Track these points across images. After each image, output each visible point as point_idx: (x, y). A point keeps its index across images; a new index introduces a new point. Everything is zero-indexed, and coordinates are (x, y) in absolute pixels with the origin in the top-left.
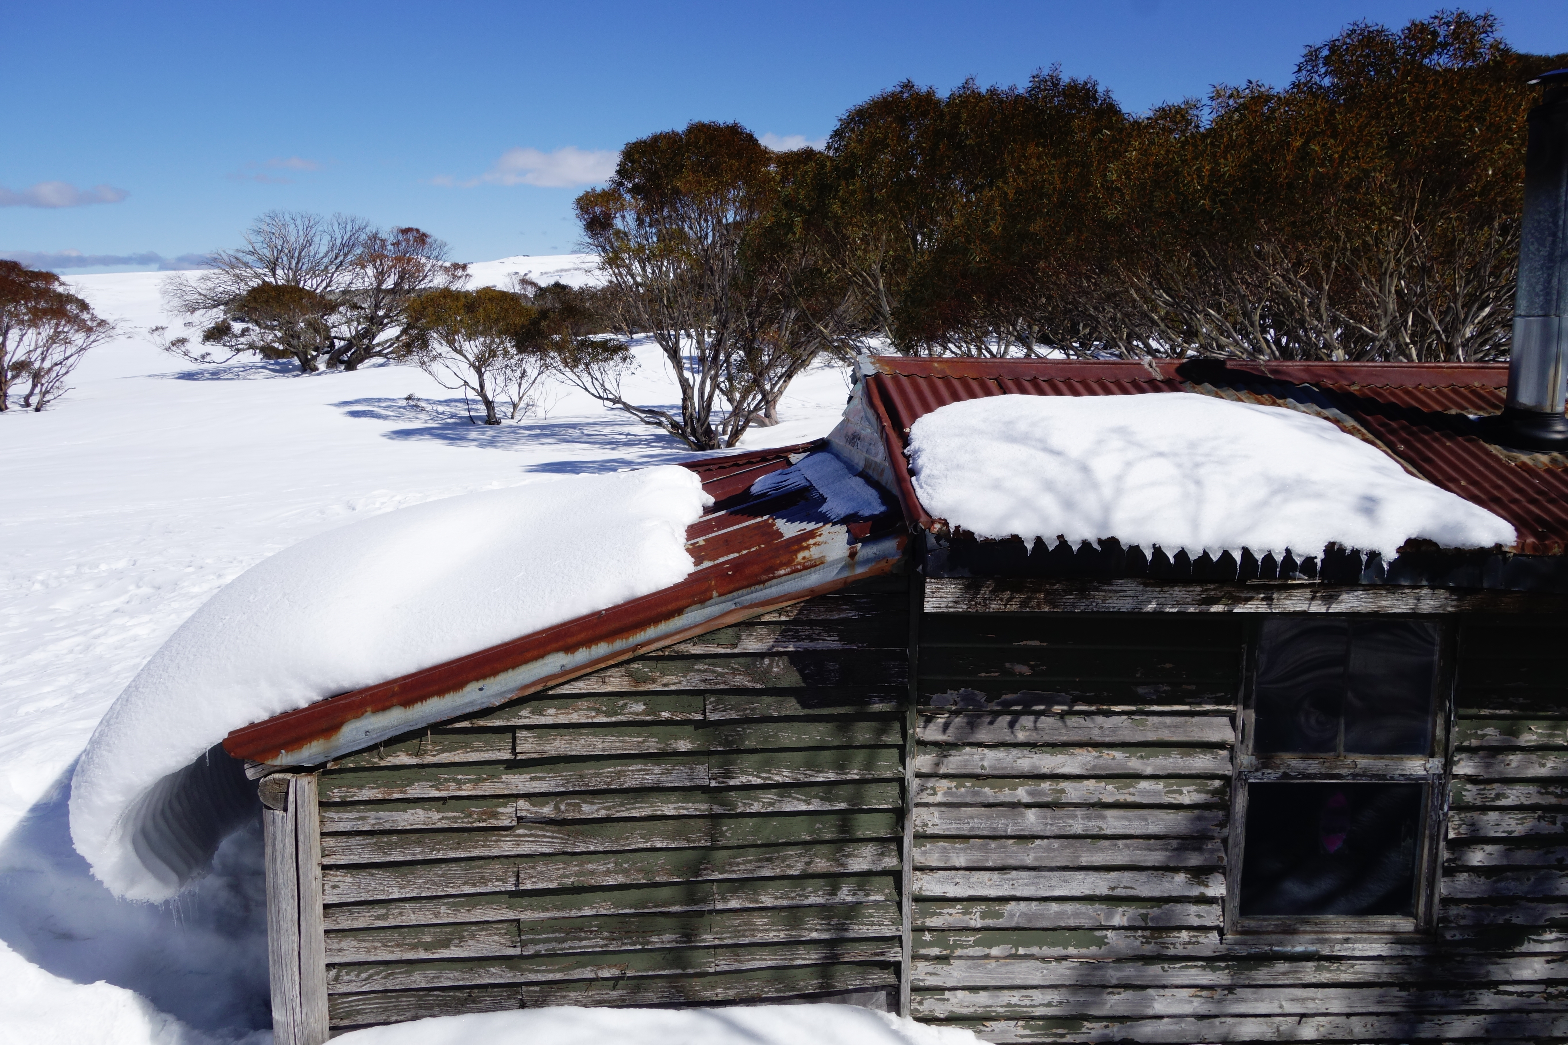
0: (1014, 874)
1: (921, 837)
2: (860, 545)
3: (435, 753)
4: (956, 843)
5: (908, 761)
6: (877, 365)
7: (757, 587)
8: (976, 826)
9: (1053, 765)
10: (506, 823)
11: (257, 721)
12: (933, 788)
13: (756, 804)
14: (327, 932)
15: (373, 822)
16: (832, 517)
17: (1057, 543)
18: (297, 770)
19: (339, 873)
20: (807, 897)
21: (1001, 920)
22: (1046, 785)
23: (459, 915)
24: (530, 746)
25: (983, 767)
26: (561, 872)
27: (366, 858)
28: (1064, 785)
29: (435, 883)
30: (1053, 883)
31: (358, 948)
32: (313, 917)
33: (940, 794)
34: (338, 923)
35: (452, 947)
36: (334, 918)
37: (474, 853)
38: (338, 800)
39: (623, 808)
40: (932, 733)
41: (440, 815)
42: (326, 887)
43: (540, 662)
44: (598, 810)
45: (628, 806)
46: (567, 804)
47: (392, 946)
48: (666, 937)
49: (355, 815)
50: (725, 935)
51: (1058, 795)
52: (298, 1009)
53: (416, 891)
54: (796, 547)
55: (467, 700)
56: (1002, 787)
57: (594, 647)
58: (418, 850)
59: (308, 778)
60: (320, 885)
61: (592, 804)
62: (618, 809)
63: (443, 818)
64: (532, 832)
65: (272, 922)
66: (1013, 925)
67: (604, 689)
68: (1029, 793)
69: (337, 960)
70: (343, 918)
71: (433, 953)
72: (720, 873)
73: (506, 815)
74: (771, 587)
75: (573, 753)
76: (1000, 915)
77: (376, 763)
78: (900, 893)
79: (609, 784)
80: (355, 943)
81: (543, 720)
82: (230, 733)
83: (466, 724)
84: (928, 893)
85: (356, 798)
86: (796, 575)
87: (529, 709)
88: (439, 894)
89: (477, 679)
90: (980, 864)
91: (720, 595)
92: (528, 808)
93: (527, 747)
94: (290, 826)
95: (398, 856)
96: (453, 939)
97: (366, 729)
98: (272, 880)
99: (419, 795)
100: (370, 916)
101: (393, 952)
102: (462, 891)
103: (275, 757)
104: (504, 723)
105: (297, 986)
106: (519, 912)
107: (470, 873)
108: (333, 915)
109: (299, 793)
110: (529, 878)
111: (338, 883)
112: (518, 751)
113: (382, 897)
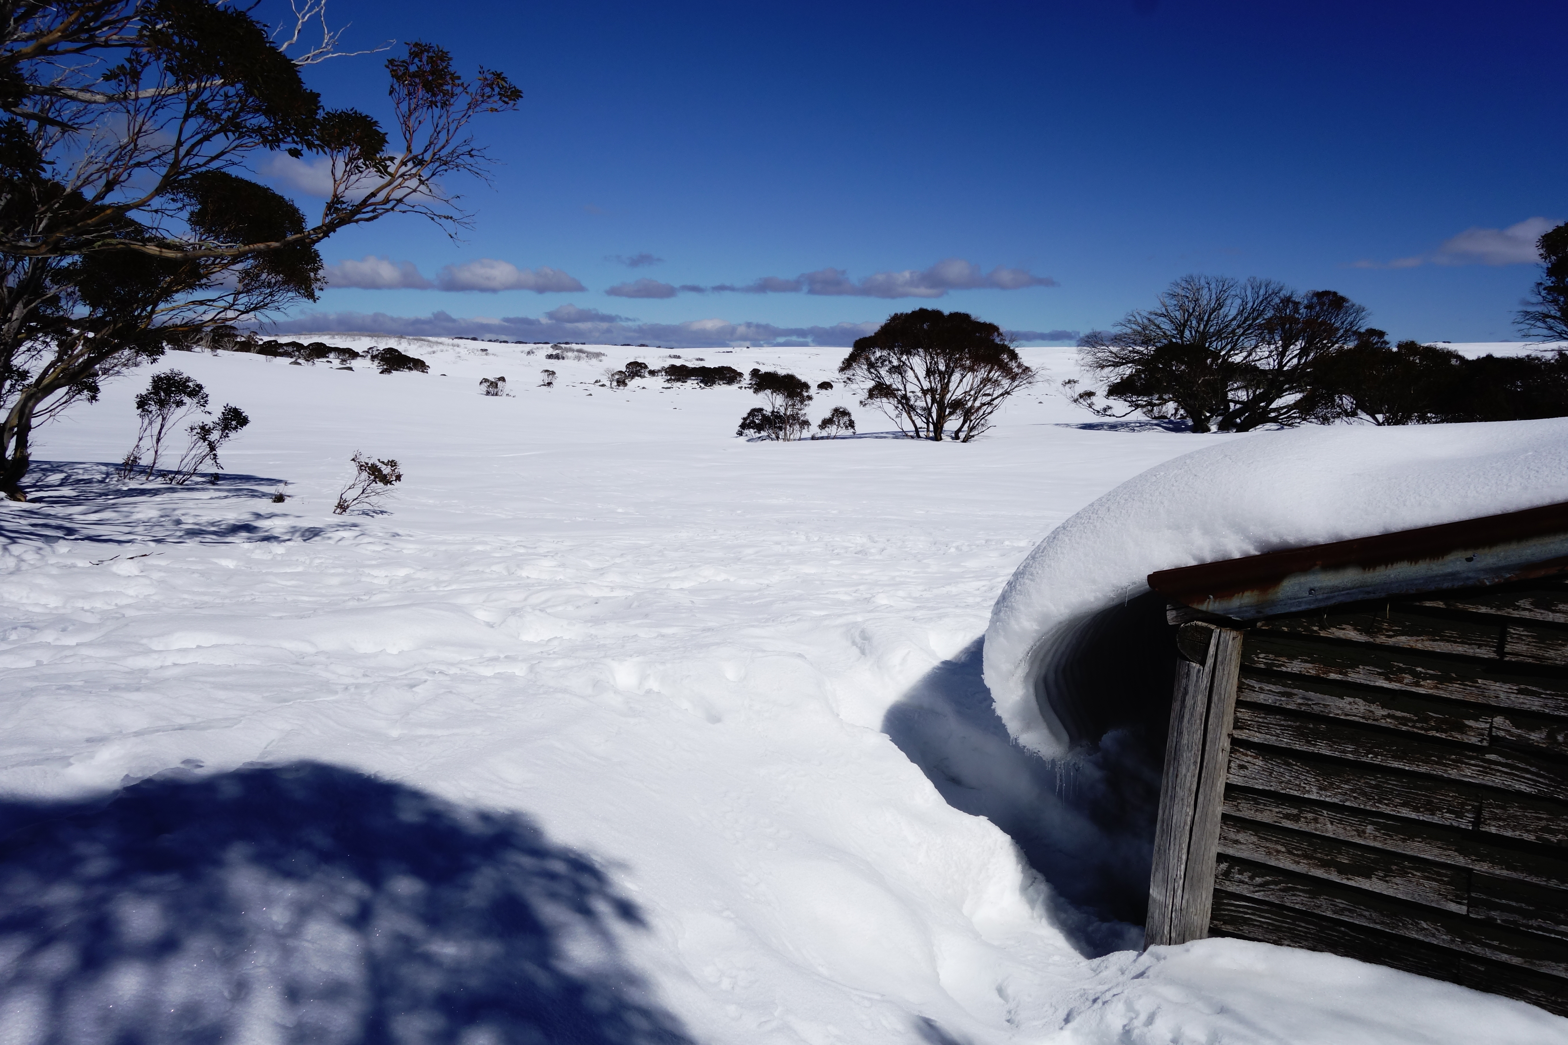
3: (1391, 633)
10: (1473, 740)
11: (1184, 567)
14: (1225, 817)
15: (1300, 701)
18: (1224, 622)
19: (1249, 753)
23: (1389, 842)
24: (1525, 648)
26: (1543, 823)
27: (1284, 741)
29: (1364, 794)
31: (1258, 846)
32: (1213, 794)
34: (1239, 810)
35: (1374, 879)
36: (1235, 803)
37: (1424, 769)
38: (1262, 666)
41: (1385, 712)
42: (1232, 764)
47: (1298, 855)
49: (1279, 688)
52: (1179, 892)
53: (1340, 797)
55: (1449, 570)
58: (1350, 748)
59: (1233, 634)
60: (1227, 760)
63: (1389, 716)
64: (1509, 761)
65: (1168, 787)
69: (1231, 852)
70: (1246, 806)
71: (1348, 879)
73: (1475, 730)
77: (1315, 631)
80: (1254, 839)
81: (1550, 617)
85: (1284, 669)
87: (1529, 599)
88: (1368, 808)
89: (1466, 548)
92: (1509, 728)
93: (1521, 648)
94: (1205, 682)
95: (1323, 749)
96: (1377, 870)
97: (1312, 586)
98: (1175, 740)
99: (1363, 681)
100: (1277, 813)
101: (1299, 863)
102: (1399, 812)
103: (1202, 601)
104: (1493, 611)
105: (1183, 867)
106: (1473, 861)
107: (1413, 793)
108: (1235, 799)
109: (1221, 647)
110: (1495, 819)
111: (1247, 764)
112: (1506, 650)
113: (1296, 793)
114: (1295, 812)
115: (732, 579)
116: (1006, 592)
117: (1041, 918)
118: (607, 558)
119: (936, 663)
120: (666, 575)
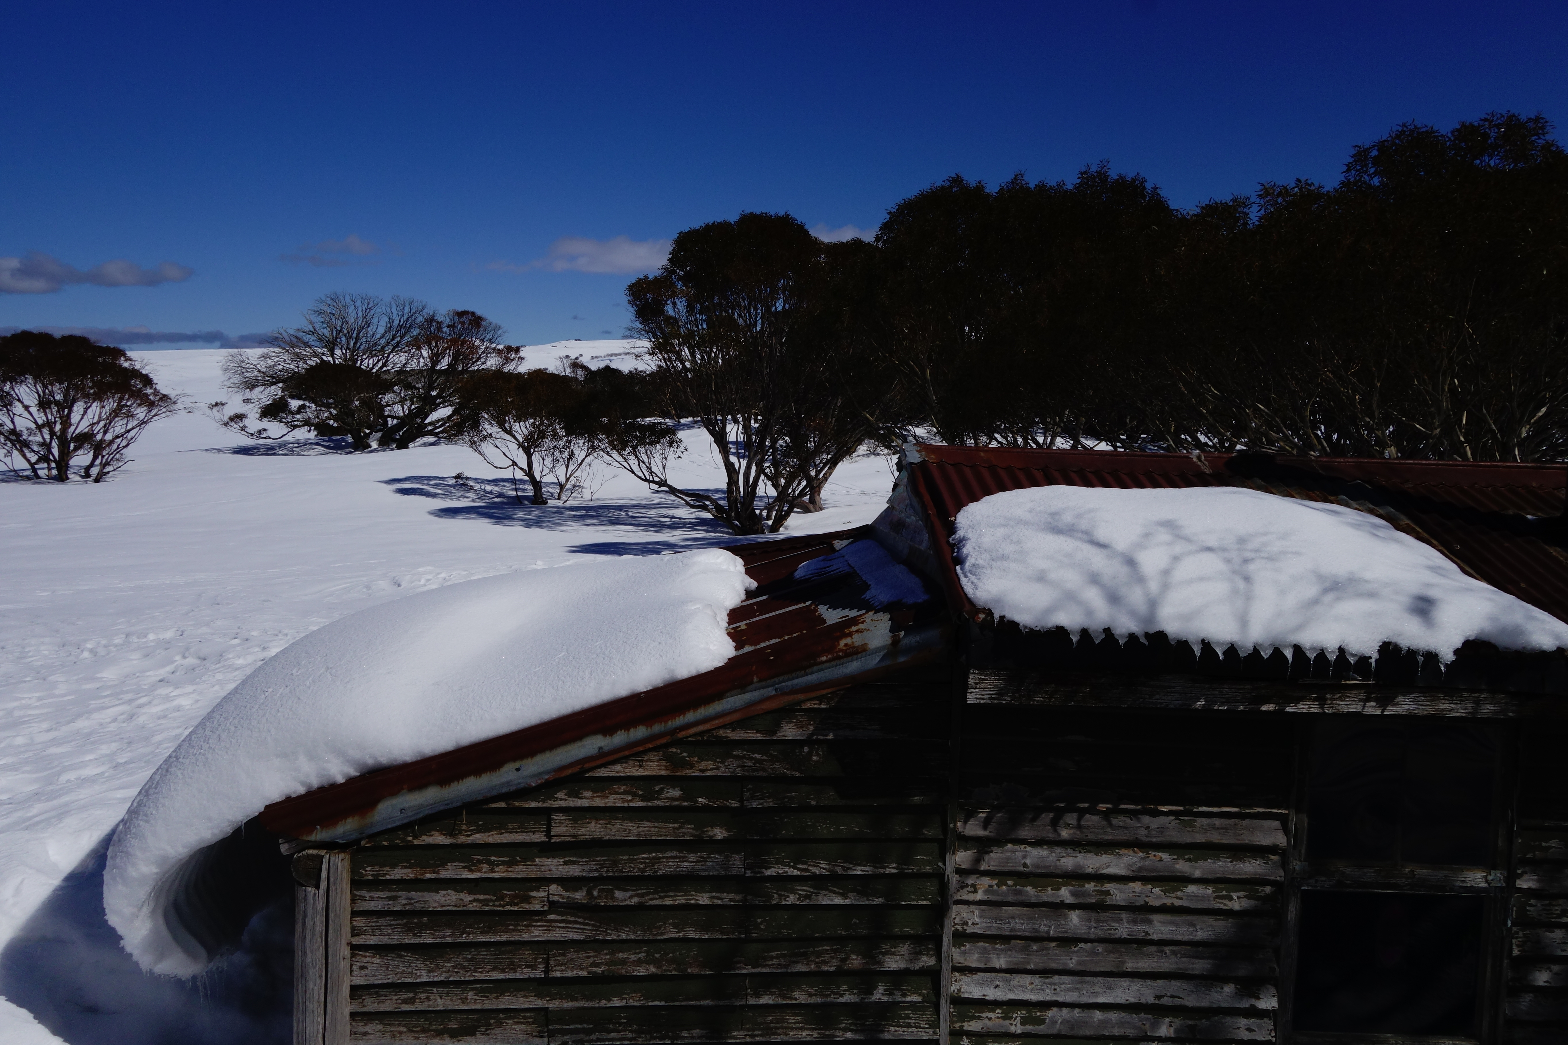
0: (1056, 978)
1: (961, 937)
2: (903, 633)
3: (469, 833)
4: (997, 944)
5: (948, 856)
6: (923, 453)
7: (798, 673)
8: (1017, 926)
9: (1097, 865)
10: (538, 907)
11: (293, 796)
12: (974, 886)
13: (791, 896)
14: (353, 1015)
15: (404, 902)
16: (876, 604)
17: (1103, 636)
18: (331, 846)
19: (367, 954)
20: (842, 995)
21: (1042, 1027)
22: (1090, 886)
23: (486, 1002)
24: (564, 829)
25: (1025, 865)
26: (591, 960)
27: (396, 938)
28: (1108, 886)
29: (463, 968)
30: (1097, 989)
31: (384, 1033)
32: (340, 999)
33: (980, 892)
34: (365, 1006)
35: (478, 1035)
36: (360, 1000)
37: (505, 938)
38: (370, 878)
39: (657, 896)
40: (973, 829)
41: (471, 898)
42: (354, 968)
43: (579, 744)
44: (631, 897)
45: (662, 894)
46: (600, 891)
47: (417, 1032)
48: (696, 1032)
49: (386, 894)
50: (756, 1032)
51: (1102, 897)
53: (445, 975)
54: (838, 634)
55: (504, 780)
56: (1044, 887)
57: (632, 730)
58: (448, 932)
59: (342, 856)
60: (348, 966)
61: (626, 890)
62: (651, 897)
63: (475, 900)
64: (564, 918)
65: (299, 1002)
66: (1055, 1032)
67: (641, 773)
68: (1073, 894)
70: (370, 1000)
71: (459, 1041)
72: (753, 967)
73: (538, 899)
74: (812, 673)
75: (608, 838)
76: (1041, 1021)
77: (410, 841)
78: (938, 994)
79: (643, 870)
80: (380, 1027)
81: (579, 803)
82: (267, 807)
83: (502, 805)
84: (966, 995)
85: (388, 877)
86: (839, 662)
87: (564, 791)
88: (467, 979)
89: (514, 760)
90: (1021, 967)
91: (760, 681)
92: (560, 893)
93: (562, 830)
94: (321, 904)
95: (427, 938)
96: (479, 1027)
97: (402, 807)
98: (300, 958)
99: (452, 876)
100: (397, 1000)
101: (418, 1038)
102: (490, 976)
103: (310, 832)
104: (540, 805)
106: (548, 1001)
107: (499, 958)
108: (360, 997)
109: (332, 870)
110: (558, 965)
111: (366, 965)
112: (552, 833)
113: (409, 980)
114: (411, 995)
119: (57, 879)
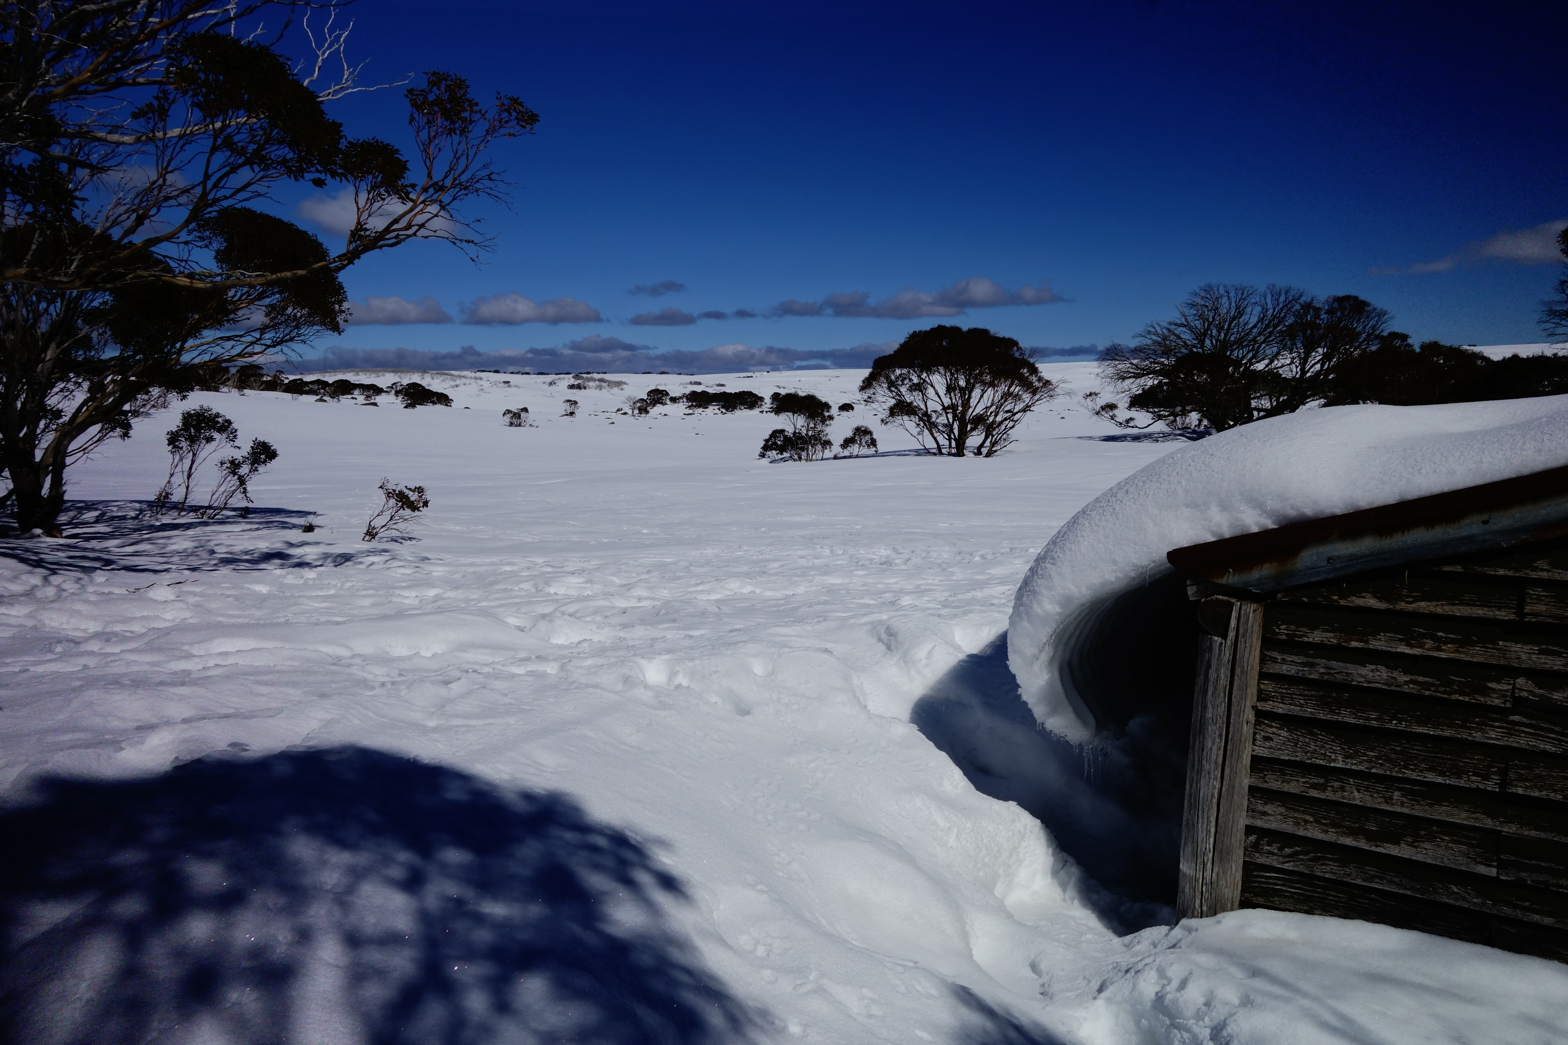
3: (1411, 599)
10: (1496, 702)
11: (1203, 543)
14: (1252, 789)
15: (1322, 670)
18: (1244, 594)
19: (1274, 724)
23: (1417, 807)
24: (1544, 608)
27: (1309, 711)
29: (1390, 760)
31: (1286, 817)
32: (1239, 766)
34: (1266, 782)
35: (1403, 845)
36: (1262, 775)
37: (1447, 733)
38: (1284, 637)
41: (1407, 678)
42: (1258, 736)
47: (1326, 825)
49: (1302, 659)
52: (1209, 866)
53: (1366, 764)
58: (1374, 715)
59: (1254, 606)
60: (1251, 732)
63: (1411, 682)
64: (1533, 722)
65: (1194, 761)
69: (1259, 823)
70: (1272, 777)
71: (1377, 846)
73: (1498, 692)
77: (1335, 601)
80: (1282, 810)
85: (1306, 639)
87: (1547, 558)
88: (1394, 774)
89: (1482, 512)
92: (1531, 689)
93: (1541, 608)
94: (1227, 655)
95: (1347, 717)
96: (1405, 836)
97: (1330, 555)
98: (1199, 714)
99: (1384, 648)
100: (1304, 783)
101: (1326, 832)
102: (1425, 777)
103: (1222, 575)
104: (1511, 573)
105: (1212, 840)
106: (1501, 823)
107: (1438, 758)
108: (1261, 771)
109: (1242, 620)
110: (1521, 780)
111: (1271, 736)
112: (1526, 611)
113: (1321, 762)
114: (1322, 781)
115: (758, 591)
116: (1028, 577)
117: (1073, 899)
118: (634, 575)
119: (962, 656)
120: (693, 589)
